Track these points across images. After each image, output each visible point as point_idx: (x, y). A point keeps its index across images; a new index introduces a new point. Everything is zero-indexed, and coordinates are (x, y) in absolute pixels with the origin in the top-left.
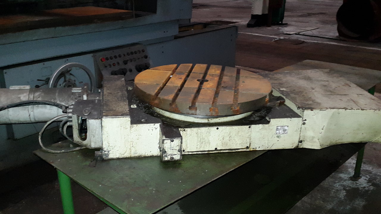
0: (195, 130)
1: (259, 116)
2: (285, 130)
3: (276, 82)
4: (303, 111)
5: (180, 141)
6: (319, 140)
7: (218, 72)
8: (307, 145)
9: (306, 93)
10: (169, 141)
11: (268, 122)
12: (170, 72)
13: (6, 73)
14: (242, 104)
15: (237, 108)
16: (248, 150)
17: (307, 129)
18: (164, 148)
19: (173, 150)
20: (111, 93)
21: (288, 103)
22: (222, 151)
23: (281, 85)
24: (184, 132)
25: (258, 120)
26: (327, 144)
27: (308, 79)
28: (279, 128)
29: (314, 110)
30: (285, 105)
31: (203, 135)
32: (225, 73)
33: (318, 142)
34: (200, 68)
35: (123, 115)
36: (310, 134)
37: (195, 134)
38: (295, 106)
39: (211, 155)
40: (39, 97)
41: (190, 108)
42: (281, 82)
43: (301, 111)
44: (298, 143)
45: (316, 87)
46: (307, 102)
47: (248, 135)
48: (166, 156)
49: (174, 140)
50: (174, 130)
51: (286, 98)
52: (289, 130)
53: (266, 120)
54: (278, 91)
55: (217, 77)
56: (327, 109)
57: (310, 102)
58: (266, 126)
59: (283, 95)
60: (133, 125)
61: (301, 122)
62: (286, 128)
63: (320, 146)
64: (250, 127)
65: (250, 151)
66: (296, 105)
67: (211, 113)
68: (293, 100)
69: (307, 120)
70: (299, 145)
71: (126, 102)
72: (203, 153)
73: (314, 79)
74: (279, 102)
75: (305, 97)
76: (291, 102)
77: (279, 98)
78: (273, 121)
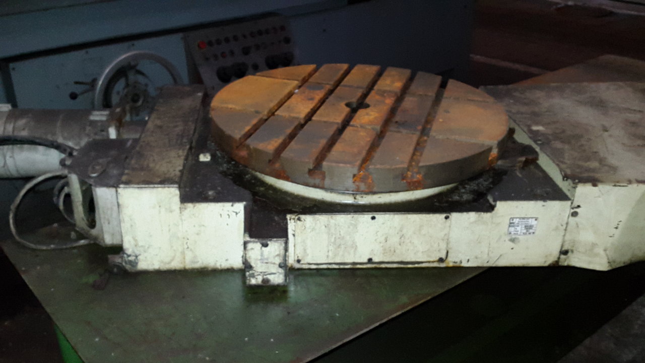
0: (322, 219)
1: (473, 192)
2: (528, 227)
3: (523, 109)
4: (574, 186)
5: (283, 245)
6: (607, 252)
7: (398, 85)
8: (578, 260)
9: (589, 140)
10: (258, 245)
11: (491, 208)
12: (296, 83)
13: (14, 69)
14: (429, 168)
15: (418, 177)
16: (443, 265)
17: (580, 226)
18: (248, 259)
19: (267, 263)
20: (160, 127)
21: (545, 162)
22: (383, 266)
23: (536, 116)
24: (298, 222)
25: (468, 202)
26: (623, 259)
27: (600, 105)
28: (516, 221)
29: (600, 186)
30: (539, 167)
31: (341, 231)
32: (413, 87)
33: (605, 256)
34: (362, 73)
35: (165, 181)
36: (586, 237)
37: (324, 227)
38: (558, 172)
39: (358, 272)
40: (24, 129)
41: (311, 172)
42: (536, 109)
43: (569, 185)
44: (558, 256)
45: (613, 125)
46: (588, 163)
47: (442, 234)
48: (253, 276)
49: (269, 242)
50: (276, 218)
51: (541, 149)
52: (540, 228)
53: (488, 201)
54: (525, 132)
55: (392, 98)
56: (630, 182)
57: (594, 164)
58: (486, 216)
59: (535, 141)
60: (186, 204)
61: (568, 211)
62: (532, 222)
63: (607, 265)
64: (447, 218)
65: (447, 268)
66: (561, 170)
67: (357, 186)
68: (557, 156)
69: (581, 206)
70: (561, 260)
71: (183, 150)
72: (342, 267)
73: (611, 105)
74: (523, 159)
75: (584, 151)
76: (551, 162)
77: (526, 150)
78: (501, 206)
